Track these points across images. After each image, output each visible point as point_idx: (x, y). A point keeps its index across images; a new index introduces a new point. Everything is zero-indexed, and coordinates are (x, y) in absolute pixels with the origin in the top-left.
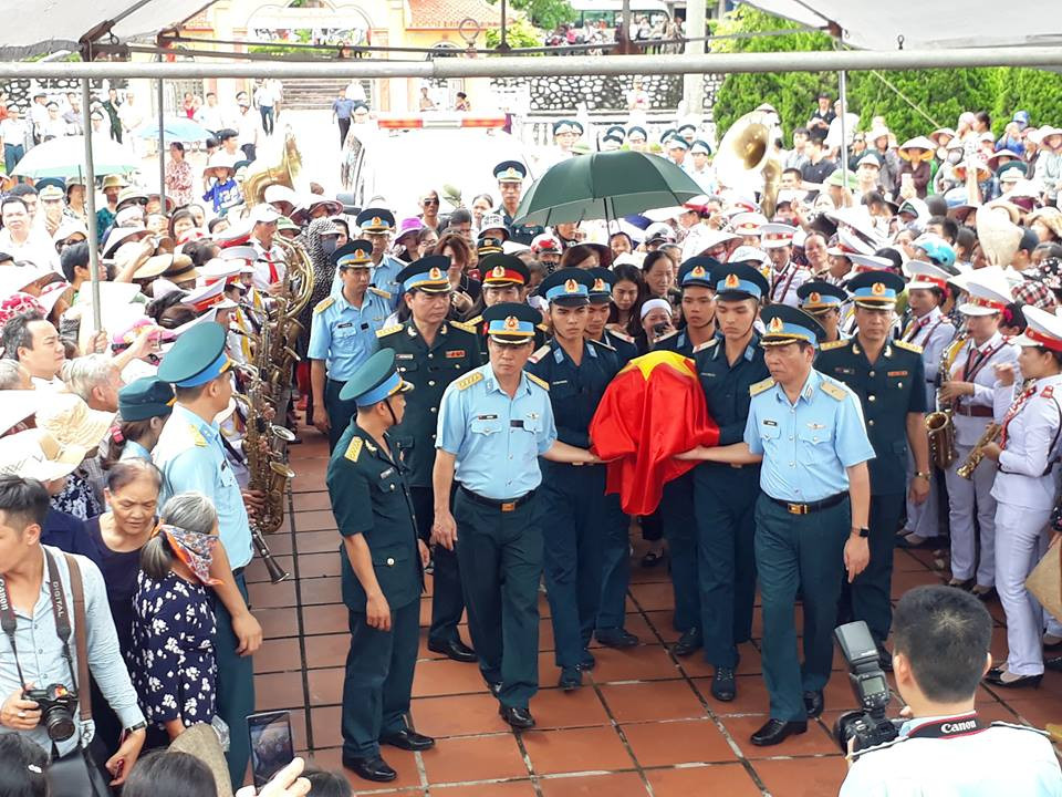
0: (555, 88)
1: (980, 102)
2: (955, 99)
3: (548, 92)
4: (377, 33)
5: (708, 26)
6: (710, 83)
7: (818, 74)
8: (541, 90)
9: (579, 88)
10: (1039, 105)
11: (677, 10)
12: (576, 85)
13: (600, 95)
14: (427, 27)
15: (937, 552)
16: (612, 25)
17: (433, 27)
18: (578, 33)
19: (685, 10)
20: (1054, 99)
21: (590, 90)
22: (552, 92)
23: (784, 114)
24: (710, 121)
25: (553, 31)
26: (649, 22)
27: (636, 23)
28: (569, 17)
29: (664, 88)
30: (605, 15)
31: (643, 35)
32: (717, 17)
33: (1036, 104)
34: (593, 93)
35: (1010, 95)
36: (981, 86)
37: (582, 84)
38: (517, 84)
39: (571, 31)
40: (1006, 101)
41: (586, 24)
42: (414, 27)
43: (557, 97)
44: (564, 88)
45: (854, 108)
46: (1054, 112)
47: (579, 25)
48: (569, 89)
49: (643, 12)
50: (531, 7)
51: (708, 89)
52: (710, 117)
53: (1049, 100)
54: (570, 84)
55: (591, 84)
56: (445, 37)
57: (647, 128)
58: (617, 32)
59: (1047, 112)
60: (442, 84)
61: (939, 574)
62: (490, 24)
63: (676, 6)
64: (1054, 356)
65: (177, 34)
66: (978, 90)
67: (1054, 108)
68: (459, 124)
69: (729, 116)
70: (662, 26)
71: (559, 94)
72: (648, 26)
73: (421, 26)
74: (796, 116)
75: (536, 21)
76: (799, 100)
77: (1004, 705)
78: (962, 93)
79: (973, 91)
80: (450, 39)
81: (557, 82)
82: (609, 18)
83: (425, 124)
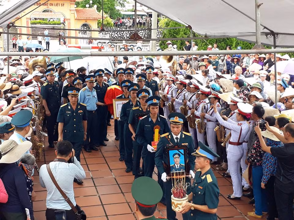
0: (116, 35)
1: (229, 43)
2: (223, 42)
3: (114, 36)
4: (67, 20)
5: (158, 20)
6: (159, 35)
7: (187, 35)
8: (113, 36)
9: (123, 35)
10: (244, 45)
11: (150, 15)
12: (122, 35)
13: (128, 37)
14: (81, 18)
15: (217, 165)
16: (132, 18)
17: (83, 19)
18: (122, 20)
19: (152, 14)
20: (248, 44)
21: (126, 36)
22: (115, 36)
23: (178, 45)
24: (158, 46)
25: (116, 20)
26: (142, 18)
27: (139, 18)
28: (120, 16)
29: (146, 36)
30: (130, 16)
31: (140, 21)
32: (160, 17)
33: (243, 45)
34: (127, 37)
35: (237, 42)
36: (229, 39)
37: (124, 34)
38: (106, 34)
39: (121, 20)
40: (236, 44)
41: (125, 18)
42: (78, 18)
43: (117, 38)
44: (119, 35)
45: (196, 45)
46: (248, 47)
47: (123, 18)
48: (120, 35)
49: (140, 15)
50: (110, 13)
51: (158, 37)
52: (158, 45)
53: (247, 44)
54: (120, 34)
55: (126, 34)
56: (86, 21)
57: (142, 47)
58: (133, 21)
59: (246, 47)
60: (85, 33)
61: (217, 171)
62: (98, 18)
63: (149, 14)
64: (242, 116)
65: (13, 25)
66: (229, 40)
67: (248, 46)
68: (91, 48)
69: (163, 46)
70: (145, 19)
71: (117, 37)
72: (141, 19)
73: (79, 18)
74: (181, 46)
75: (111, 17)
76: (182, 42)
77: (233, 206)
78: (225, 41)
79: (228, 40)
80: (87, 22)
81: (117, 34)
82: (131, 17)
83: (81, 48)
